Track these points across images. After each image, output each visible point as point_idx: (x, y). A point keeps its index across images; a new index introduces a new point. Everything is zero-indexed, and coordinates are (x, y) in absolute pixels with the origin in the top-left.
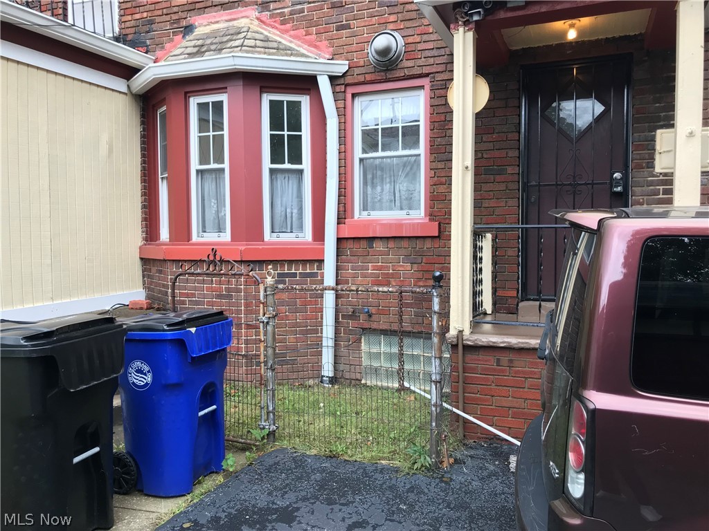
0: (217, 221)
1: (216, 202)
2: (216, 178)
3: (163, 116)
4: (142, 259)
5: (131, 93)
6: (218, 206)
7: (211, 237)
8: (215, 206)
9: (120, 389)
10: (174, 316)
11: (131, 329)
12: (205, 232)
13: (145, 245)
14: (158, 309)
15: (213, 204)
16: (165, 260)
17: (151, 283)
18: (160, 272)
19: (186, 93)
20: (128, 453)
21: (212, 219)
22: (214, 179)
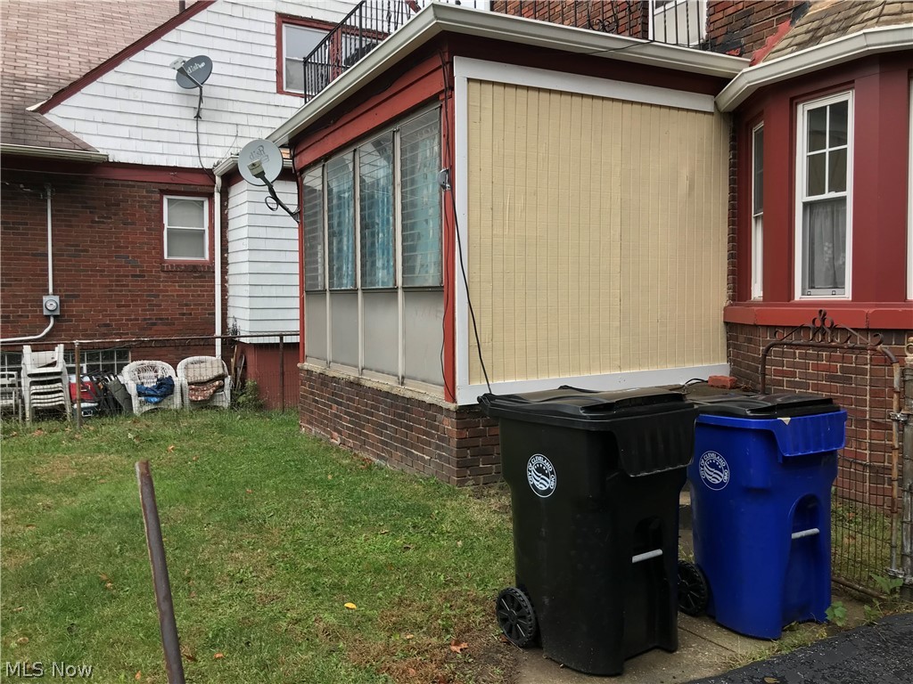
0: (831, 272)
1: (831, 245)
2: (833, 213)
3: (760, 135)
4: (726, 323)
5: (718, 111)
6: (833, 252)
7: (822, 295)
8: (830, 252)
9: (689, 484)
10: (763, 400)
11: (704, 410)
12: (813, 288)
13: (731, 305)
14: (746, 390)
15: (826, 249)
16: (756, 326)
17: (737, 355)
18: (750, 341)
19: (792, 99)
20: (697, 565)
21: (824, 269)
22: (830, 214)
